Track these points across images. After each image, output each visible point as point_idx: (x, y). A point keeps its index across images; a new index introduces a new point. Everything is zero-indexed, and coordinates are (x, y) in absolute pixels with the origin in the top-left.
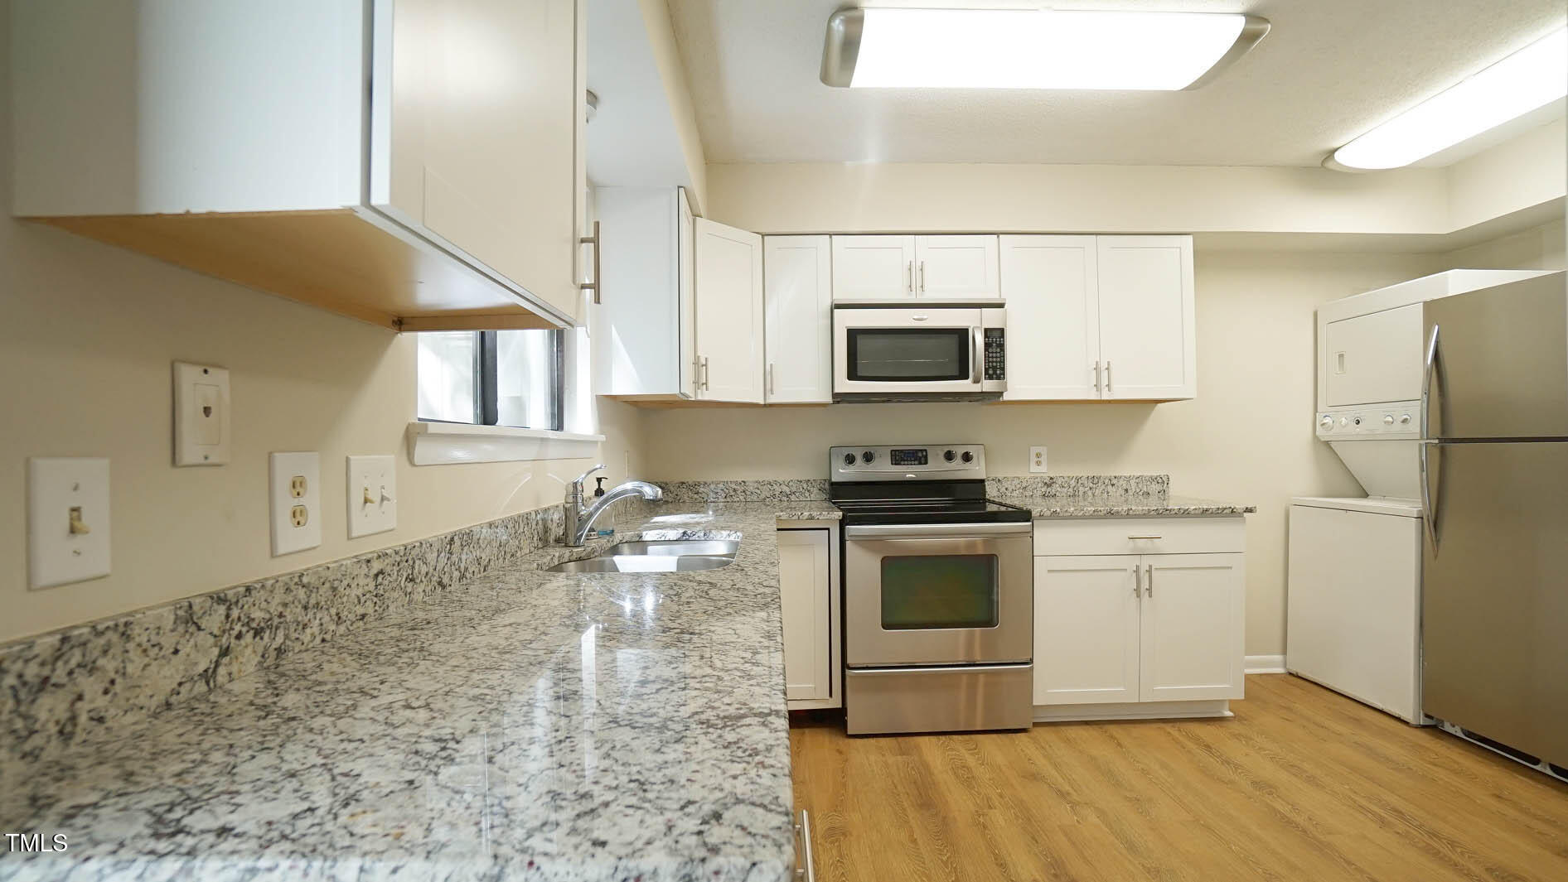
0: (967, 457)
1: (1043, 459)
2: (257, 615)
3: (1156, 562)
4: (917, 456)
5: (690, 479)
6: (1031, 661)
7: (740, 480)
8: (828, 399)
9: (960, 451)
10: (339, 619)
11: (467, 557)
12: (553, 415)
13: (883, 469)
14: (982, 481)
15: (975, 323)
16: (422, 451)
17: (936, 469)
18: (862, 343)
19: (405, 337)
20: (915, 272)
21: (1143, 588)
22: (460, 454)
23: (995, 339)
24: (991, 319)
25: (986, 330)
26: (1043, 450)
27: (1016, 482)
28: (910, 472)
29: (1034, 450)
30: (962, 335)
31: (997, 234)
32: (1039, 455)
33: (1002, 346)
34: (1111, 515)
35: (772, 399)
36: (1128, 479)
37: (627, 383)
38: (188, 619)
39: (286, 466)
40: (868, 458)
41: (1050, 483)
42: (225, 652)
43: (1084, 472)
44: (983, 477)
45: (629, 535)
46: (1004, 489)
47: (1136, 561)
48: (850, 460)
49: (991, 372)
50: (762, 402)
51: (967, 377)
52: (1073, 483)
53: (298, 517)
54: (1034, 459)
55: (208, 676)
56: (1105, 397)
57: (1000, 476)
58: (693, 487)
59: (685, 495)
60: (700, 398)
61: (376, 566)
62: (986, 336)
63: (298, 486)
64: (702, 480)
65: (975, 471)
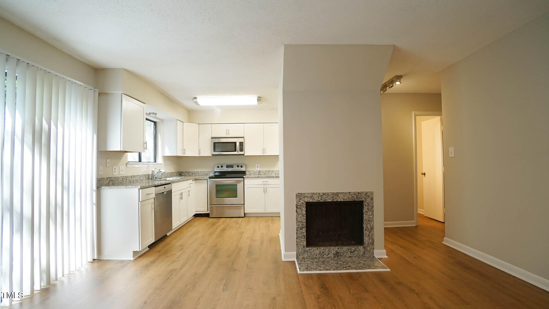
0: (242, 167)
1: (259, 166)
2: (112, 179)
3: (269, 186)
4: (232, 166)
5: (188, 171)
6: (244, 204)
7: (197, 171)
8: (211, 155)
9: (240, 165)
10: (119, 182)
11: (134, 179)
12: (154, 159)
13: (225, 169)
14: (245, 171)
15: (238, 141)
16: (128, 166)
17: (235, 169)
18: (216, 144)
19: (126, 153)
20: (228, 131)
21: (265, 191)
22: (137, 166)
23: (241, 144)
24: (241, 140)
25: (240, 142)
26: (259, 165)
27: (253, 172)
28: (230, 169)
29: (257, 165)
30: (235, 143)
31: (244, 123)
32: (258, 166)
33: (243, 145)
34: (258, 177)
35: (201, 155)
36: (276, 171)
37: (168, 153)
38: (107, 178)
39: (114, 167)
40: (222, 167)
41: (260, 172)
42: (110, 182)
43: (267, 169)
44: (245, 170)
45: (164, 179)
46: (250, 173)
47: (264, 186)
48: (218, 167)
49: (241, 150)
50: (198, 156)
51: (236, 151)
52: (264, 172)
53: (115, 171)
54: (256, 167)
55: (108, 183)
56: (265, 155)
57: (249, 170)
58: (188, 173)
59: (187, 174)
60: (184, 156)
61: (122, 177)
62: (240, 143)
63: (115, 169)
64: (190, 171)
65: (243, 169)
